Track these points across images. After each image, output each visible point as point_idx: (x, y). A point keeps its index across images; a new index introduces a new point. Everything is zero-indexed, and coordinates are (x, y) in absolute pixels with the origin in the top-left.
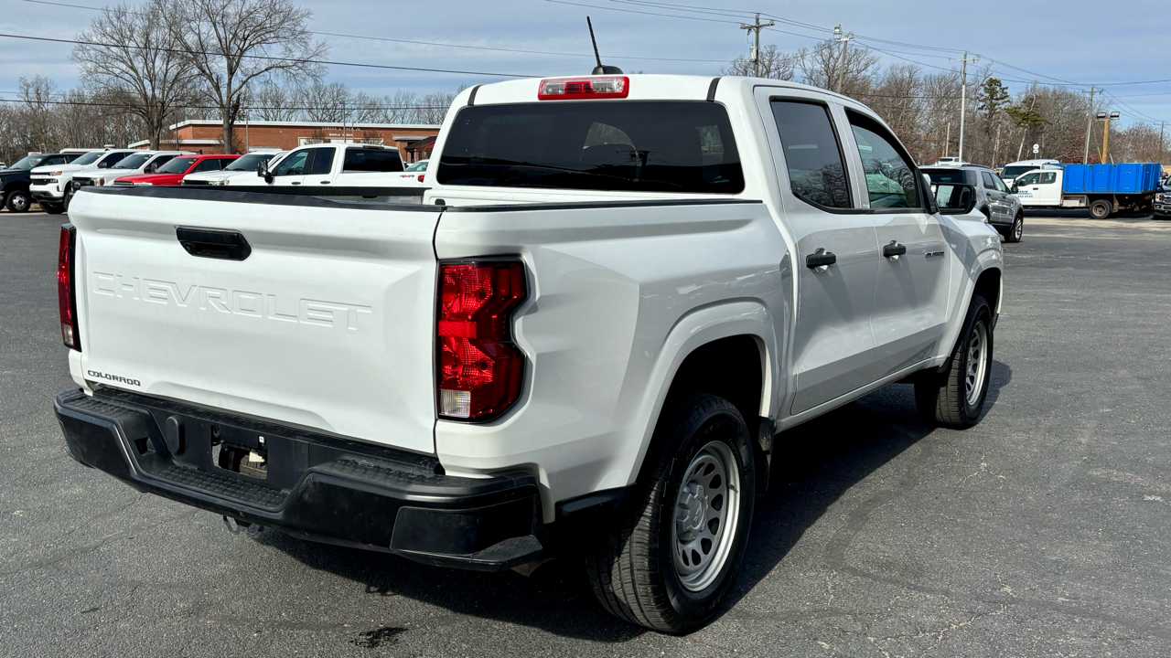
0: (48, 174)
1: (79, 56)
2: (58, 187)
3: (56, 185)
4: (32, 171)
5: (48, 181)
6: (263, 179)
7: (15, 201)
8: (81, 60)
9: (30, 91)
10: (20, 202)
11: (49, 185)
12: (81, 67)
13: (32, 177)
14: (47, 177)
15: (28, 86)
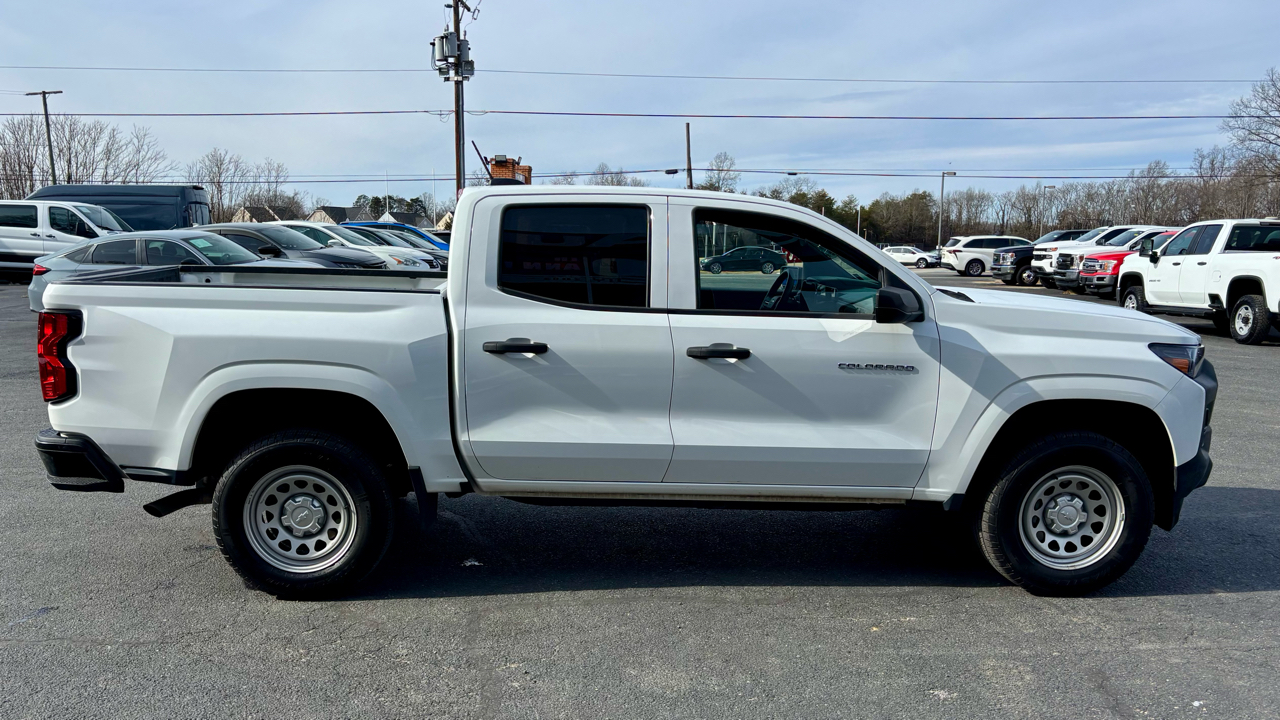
0: (1045, 250)
1: (1231, 124)
2: (1051, 263)
3: (1050, 260)
4: (1036, 247)
5: (1044, 257)
6: (1148, 259)
7: (1025, 275)
8: (1232, 128)
9: (1204, 162)
10: (1029, 276)
11: (1045, 261)
12: (1231, 135)
13: (1035, 253)
14: (1044, 253)
15: (1203, 157)
